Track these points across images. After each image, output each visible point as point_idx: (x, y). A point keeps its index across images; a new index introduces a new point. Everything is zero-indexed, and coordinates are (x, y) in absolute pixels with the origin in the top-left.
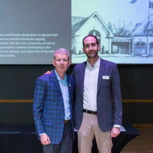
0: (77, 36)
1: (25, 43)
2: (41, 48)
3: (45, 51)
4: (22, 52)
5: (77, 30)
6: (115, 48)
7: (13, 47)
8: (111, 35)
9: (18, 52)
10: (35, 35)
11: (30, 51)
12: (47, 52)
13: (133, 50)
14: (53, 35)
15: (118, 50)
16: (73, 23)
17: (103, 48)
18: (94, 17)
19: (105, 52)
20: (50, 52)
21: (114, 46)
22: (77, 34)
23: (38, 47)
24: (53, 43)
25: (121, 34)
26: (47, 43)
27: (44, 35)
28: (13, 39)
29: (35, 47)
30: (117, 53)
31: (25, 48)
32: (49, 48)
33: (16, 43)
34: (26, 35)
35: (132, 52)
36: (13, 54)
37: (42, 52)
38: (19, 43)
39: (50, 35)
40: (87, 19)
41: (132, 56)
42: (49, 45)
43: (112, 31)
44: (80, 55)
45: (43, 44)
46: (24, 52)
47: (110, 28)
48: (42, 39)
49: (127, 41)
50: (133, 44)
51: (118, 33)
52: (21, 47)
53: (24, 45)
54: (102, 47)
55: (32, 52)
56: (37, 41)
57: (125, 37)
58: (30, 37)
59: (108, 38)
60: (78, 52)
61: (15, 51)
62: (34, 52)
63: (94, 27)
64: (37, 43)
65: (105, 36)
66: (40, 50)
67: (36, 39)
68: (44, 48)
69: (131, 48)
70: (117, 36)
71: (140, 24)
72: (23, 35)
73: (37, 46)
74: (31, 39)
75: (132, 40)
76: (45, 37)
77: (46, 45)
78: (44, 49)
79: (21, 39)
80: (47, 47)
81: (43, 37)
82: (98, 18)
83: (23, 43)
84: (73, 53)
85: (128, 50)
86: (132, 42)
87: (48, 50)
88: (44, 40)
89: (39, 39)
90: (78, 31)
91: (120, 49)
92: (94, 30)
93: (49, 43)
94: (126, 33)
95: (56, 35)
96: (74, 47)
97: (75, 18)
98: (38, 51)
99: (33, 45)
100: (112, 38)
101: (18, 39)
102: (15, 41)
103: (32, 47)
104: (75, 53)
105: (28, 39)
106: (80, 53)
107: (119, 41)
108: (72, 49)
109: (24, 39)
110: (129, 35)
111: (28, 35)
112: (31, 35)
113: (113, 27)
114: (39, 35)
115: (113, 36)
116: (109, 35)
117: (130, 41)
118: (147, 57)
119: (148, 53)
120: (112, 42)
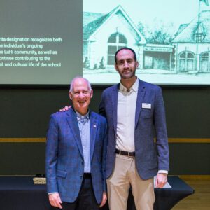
0: (92, 41)
1: (12, 52)
2: (37, 59)
3: (42, 65)
4: (6, 65)
5: (92, 32)
6: (149, 60)
8: (143, 42)
9: (1, 65)
10: (27, 40)
11: (19, 65)
12: (45, 65)
13: (175, 63)
14: (55, 40)
15: (153, 64)
16: (86, 22)
18: (117, 13)
20: (49, 65)
21: (147, 58)
22: (91, 38)
23: (32, 58)
24: (55, 53)
25: (157, 40)
26: (45, 53)
27: (41, 40)
29: (26, 58)
30: (152, 67)
31: (12, 59)
32: (49, 59)
34: (13, 40)
35: (173, 66)
37: (38, 65)
38: (2, 52)
39: (51, 40)
40: (107, 16)
41: (174, 72)
42: (48, 56)
43: (144, 36)
44: (96, 71)
45: (39, 53)
46: (10, 65)
47: (140, 30)
48: (37, 46)
49: (167, 50)
50: (175, 54)
51: (153, 38)
53: (10, 55)
55: (23, 65)
56: (30, 49)
57: (164, 43)
58: (19, 43)
59: (139, 45)
60: (92, 67)
62: (26, 65)
63: (117, 28)
64: (29, 52)
65: (134, 42)
66: (34, 62)
67: (29, 46)
68: (41, 59)
69: (173, 61)
70: (152, 43)
71: (187, 25)
72: (9, 40)
73: (30, 56)
74: (21, 46)
75: (173, 49)
76: (43, 43)
77: (43, 56)
78: (40, 62)
79: (5, 46)
80: (46, 58)
81: (39, 43)
82: (123, 15)
83: (9, 52)
84: (85, 67)
85: (169, 64)
86: (174, 52)
87: (47, 62)
88: (41, 47)
89: (33, 47)
90: (93, 35)
91: (156, 62)
92: (117, 33)
93: (49, 52)
94: (165, 39)
95: (60, 40)
96: (86, 58)
97: (89, 14)
98: (32, 65)
99: (24, 55)
100: (145, 45)
101: (2, 46)
103: (23, 58)
104: (88, 68)
105: (16, 46)
106: (95, 68)
107: (155, 50)
108: (84, 61)
109: (10, 46)
110: (170, 41)
111: (16, 40)
112: (21, 40)
113: (145, 30)
114: (33, 40)
115: (145, 42)
116: (140, 40)
117: (172, 51)
118: (196, 74)
119: (198, 69)
120: (144, 52)
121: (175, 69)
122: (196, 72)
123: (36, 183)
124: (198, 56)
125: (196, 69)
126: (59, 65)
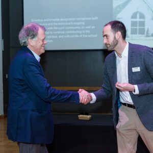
0: (119, 18)
1: (63, 28)
2: (80, 32)
3: (84, 36)
4: (60, 37)
5: (119, 12)
7: (51, 33)
9: (56, 37)
10: (74, 19)
11: (68, 36)
12: (86, 36)
14: (93, 19)
17: (148, 31)
19: (150, 35)
20: (89, 36)
23: (77, 32)
24: (93, 27)
26: (86, 27)
27: (83, 19)
28: (52, 24)
29: (73, 32)
31: (64, 32)
32: (89, 32)
33: (55, 28)
34: (64, 20)
36: (50, 39)
37: (81, 36)
38: (57, 28)
39: (90, 19)
42: (88, 29)
45: (82, 28)
46: (62, 37)
48: (81, 23)
52: (59, 32)
53: (62, 30)
54: (146, 30)
55: (70, 37)
56: (76, 25)
61: (53, 37)
62: (73, 36)
63: (138, 8)
64: (76, 28)
66: (79, 34)
67: (75, 23)
68: (83, 32)
72: (62, 20)
73: (75, 30)
74: (70, 24)
76: (85, 21)
77: (85, 29)
78: (82, 34)
79: (59, 24)
80: (87, 31)
81: (82, 21)
87: (88, 34)
88: (83, 23)
89: (78, 24)
90: (120, 14)
92: (138, 12)
93: (89, 27)
95: (96, 18)
98: (77, 36)
99: (72, 30)
101: (56, 24)
102: (53, 26)
103: (71, 32)
105: (66, 24)
109: (62, 24)
112: (70, 19)
114: (78, 19)
123: (80, 119)
126: (96, 36)
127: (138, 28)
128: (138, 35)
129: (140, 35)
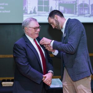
6: (62, 8)
12: (1, 12)
20: (3, 12)
21: (60, 7)
24: (7, 4)
26: (1, 4)
30: (64, 13)
32: (3, 8)
35: (76, 12)
42: (2, 6)
50: (77, 5)
54: (50, 8)
60: (29, 12)
69: (76, 9)
80: (1, 8)
86: (76, 4)
91: (66, 10)
93: (3, 4)
96: (25, 7)
100: (59, 0)
106: (31, 13)
108: (24, 9)
117: (75, 3)
118: (90, 16)
119: (90, 13)
120: (59, 4)
121: (77, 14)
122: (89, 15)
124: (90, 6)
125: (89, 14)
126: (9, 12)
127: (43, 6)
128: (43, 12)
129: (45, 12)
